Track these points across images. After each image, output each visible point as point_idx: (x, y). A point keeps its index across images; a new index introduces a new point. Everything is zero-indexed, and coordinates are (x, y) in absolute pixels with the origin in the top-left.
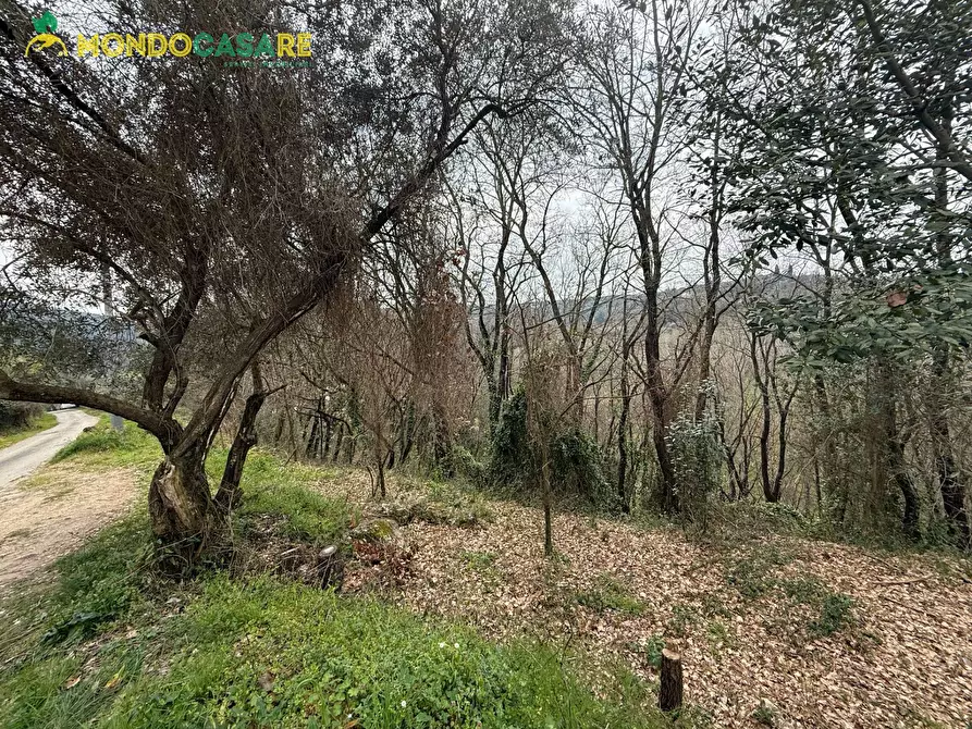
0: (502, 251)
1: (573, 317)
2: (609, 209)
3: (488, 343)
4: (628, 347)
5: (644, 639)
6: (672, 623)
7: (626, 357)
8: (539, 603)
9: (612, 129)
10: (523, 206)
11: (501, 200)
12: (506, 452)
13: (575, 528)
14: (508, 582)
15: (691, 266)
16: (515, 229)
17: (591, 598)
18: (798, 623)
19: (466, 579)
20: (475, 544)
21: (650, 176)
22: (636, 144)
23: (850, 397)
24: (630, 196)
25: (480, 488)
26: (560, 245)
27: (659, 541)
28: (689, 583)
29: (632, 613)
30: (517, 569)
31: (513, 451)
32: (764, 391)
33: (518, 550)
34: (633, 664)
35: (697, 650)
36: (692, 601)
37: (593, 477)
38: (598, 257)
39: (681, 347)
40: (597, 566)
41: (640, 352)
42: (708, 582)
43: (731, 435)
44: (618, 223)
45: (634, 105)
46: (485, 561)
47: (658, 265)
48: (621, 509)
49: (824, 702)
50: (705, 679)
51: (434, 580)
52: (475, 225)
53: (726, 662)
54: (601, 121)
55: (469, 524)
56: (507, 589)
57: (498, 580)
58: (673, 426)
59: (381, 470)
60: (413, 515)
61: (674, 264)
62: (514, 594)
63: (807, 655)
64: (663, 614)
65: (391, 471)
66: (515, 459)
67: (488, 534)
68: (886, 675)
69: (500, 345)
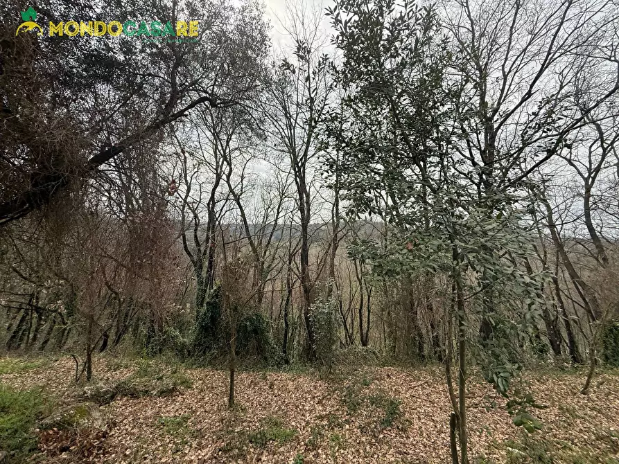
0: (214, 190)
1: (259, 236)
3: (199, 250)
4: (292, 256)
5: (292, 459)
6: (310, 441)
7: (290, 263)
8: (220, 450)
9: (286, 131)
10: (229, 164)
11: (216, 157)
12: (206, 330)
13: (252, 382)
14: (196, 437)
15: (326, 212)
16: (224, 177)
17: (259, 436)
18: (376, 422)
19: (159, 444)
20: (171, 410)
21: (306, 161)
22: (299, 142)
23: (396, 286)
24: (295, 170)
25: (183, 360)
27: (305, 382)
28: (321, 408)
29: (286, 439)
30: (204, 425)
31: (212, 329)
32: (360, 284)
33: (208, 407)
35: (324, 456)
36: (321, 421)
37: (267, 342)
38: (276, 202)
40: (265, 408)
41: (298, 259)
42: (331, 406)
43: (345, 308)
44: (288, 183)
45: (298, 121)
46: (179, 424)
47: (309, 210)
48: (283, 363)
52: (196, 170)
54: (280, 125)
55: (169, 393)
56: (194, 445)
57: (187, 438)
58: (313, 306)
59: (89, 356)
60: (117, 393)
61: (317, 211)
62: (200, 447)
63: (380, 442)
64: (305, 434)
65: (102, 354)
66: (213, 334)
67: (184, 399)
68: (414, 443)
69: (208, 252)
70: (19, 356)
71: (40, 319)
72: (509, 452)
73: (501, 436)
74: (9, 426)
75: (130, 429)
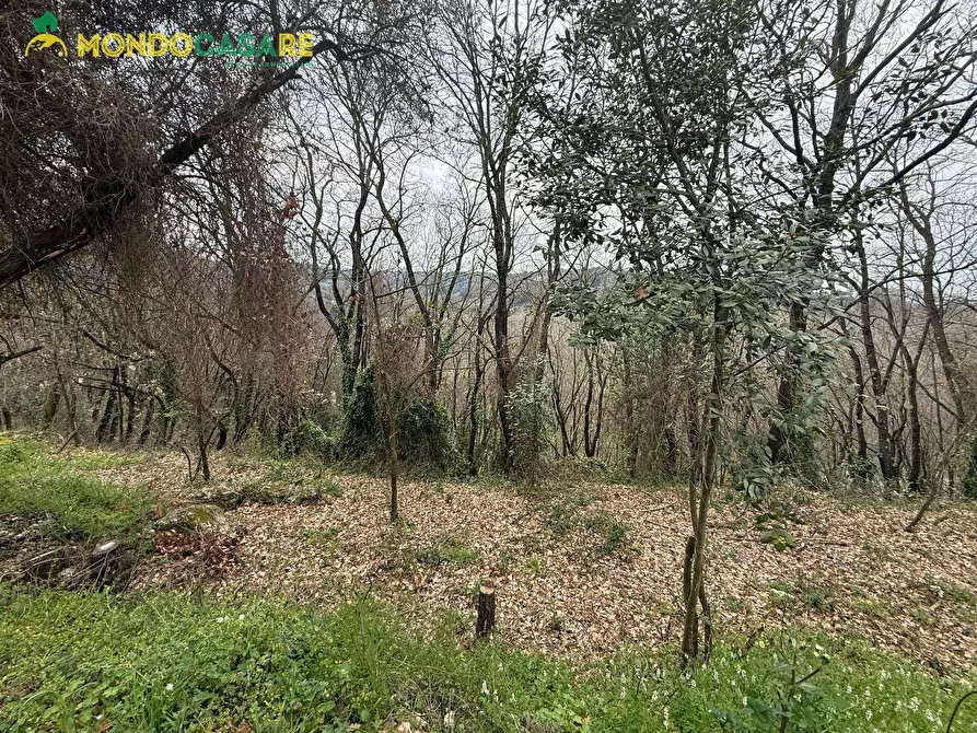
0: (359, 212)
1: (432, 292)
2: (471, 185)
3: (342, 310)
4: (483, 322)
5: (472, 583)
6: (497, 566)
7: (480, 334)
8: (380, 568)
10: (380, 167)
11: (359, 155)
12: (359, 426)
13: (422, 493)
14: (349, 553)
16: (373, 190)
17: (430, 555)
18: (590, 549)
19: (303, 556)
20: (316, 520)
24: (488, 176)
25: (328, 463)
26: (424, 215)
27: (495, 497)
28: (515, 529)
29: (465, 562)
30: (359, 540)
31: (366, 424)
33: (363, 520)
34: (461, 605)
35: (515, 583)
36: (515, 544)
37: (444, 444)
38: (459, 232)
39: (528, 325)
40: (439, 526)
41: (492, 325)
42: (531, 527)
44: (478, 201)
46: (326, 536)
47: (510, 245)
48: (467, 473)
49: (598, 604)
50: (518, 606)
51: (265, 563)
53: (536, 589)
55: (312, 501)
56: (347, 560)
57: (338, 552)
58: (512, 395)
59: (203, 451)
60: (244, 497)
61: (526, 248)
62: (354, 563)
63: (594, 573)
64: (491, 558)
65: (220, 452)
66: (369, 432)
67: (332, 510)
68: (641, 576)
69: (355, 315)
70: (115, 450)
71: (132, 404)
72: (773, 594)
73: (766, 576)
74: (117, 523)
75: (265, 538)
